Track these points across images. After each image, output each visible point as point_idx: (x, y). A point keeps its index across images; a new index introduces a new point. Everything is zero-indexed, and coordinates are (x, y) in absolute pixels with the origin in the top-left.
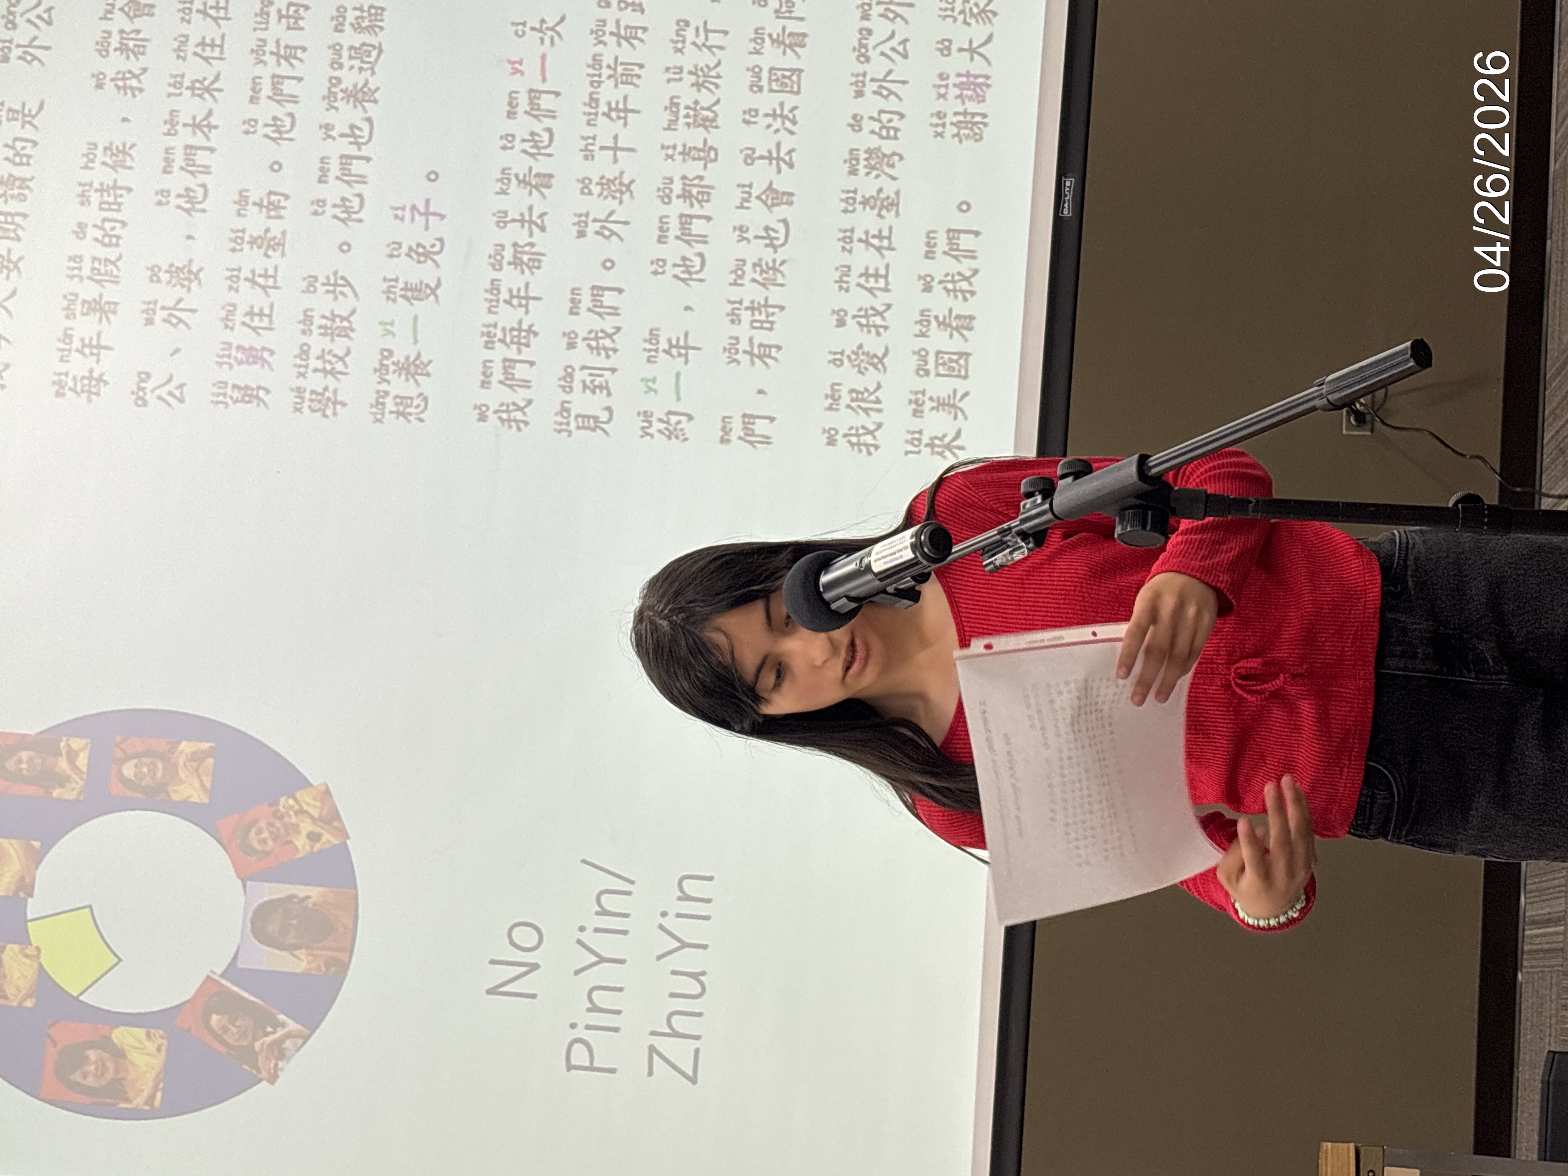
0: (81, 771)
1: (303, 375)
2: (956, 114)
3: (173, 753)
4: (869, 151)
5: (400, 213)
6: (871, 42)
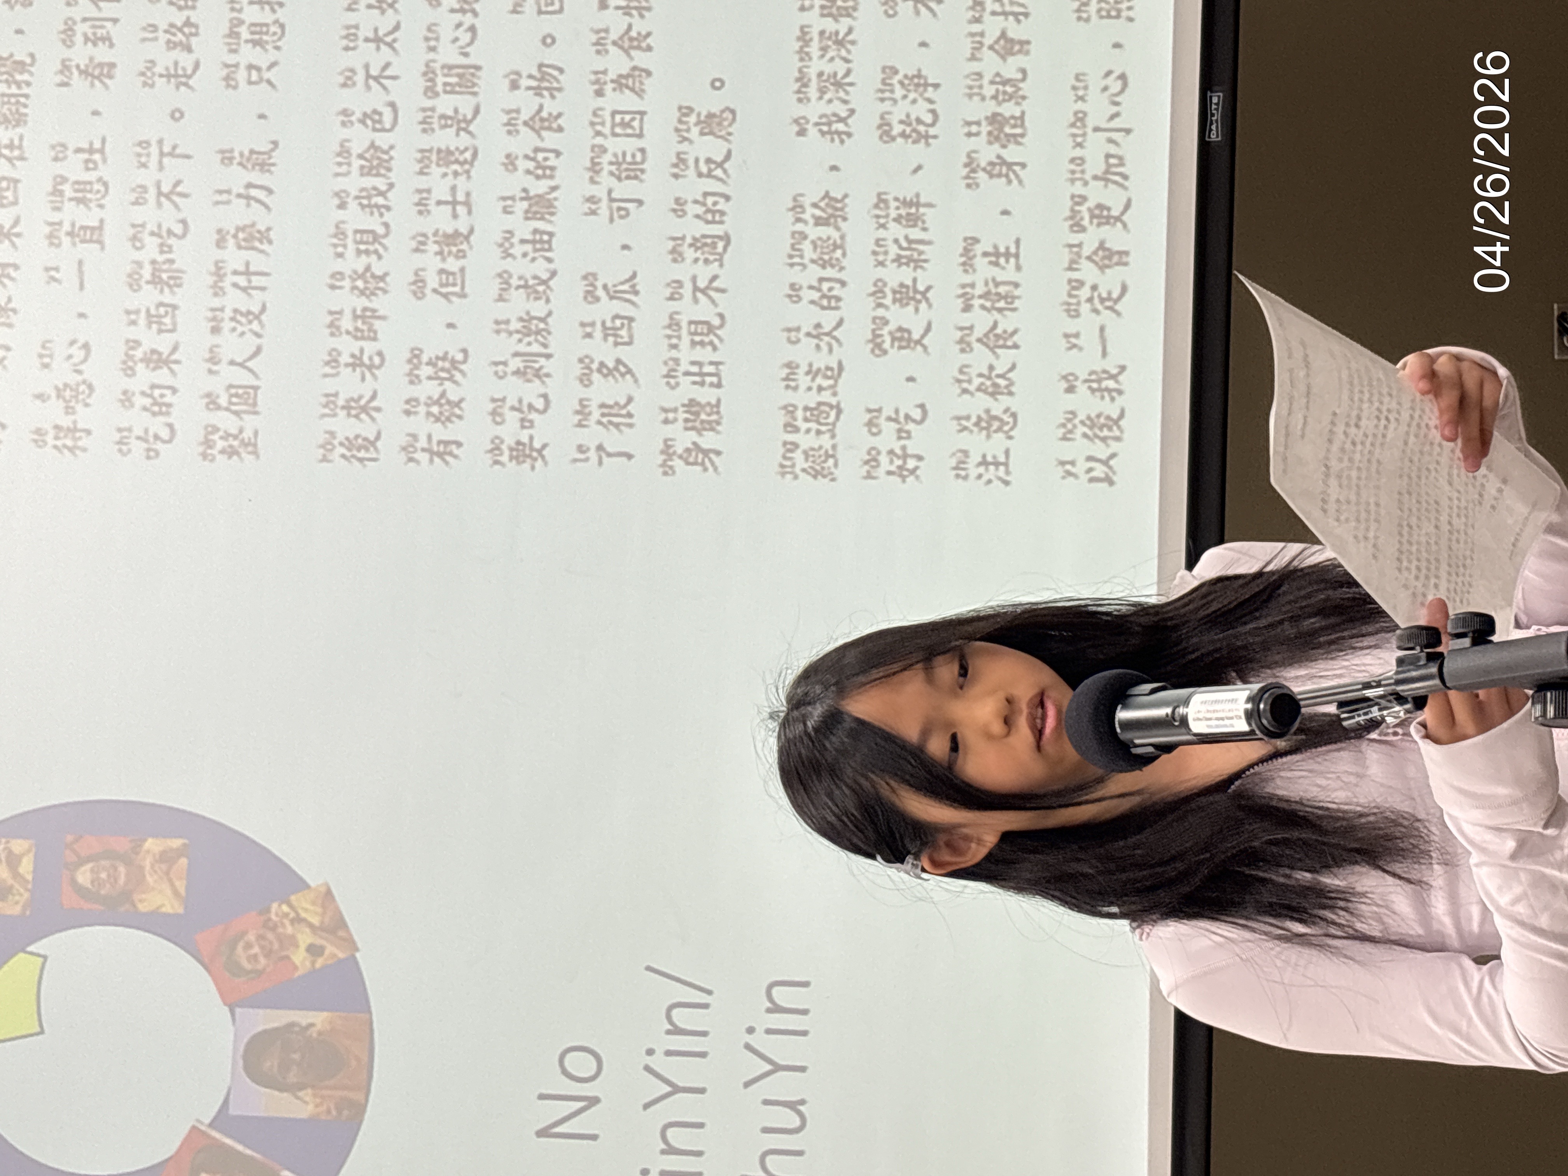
0: (25, 879)
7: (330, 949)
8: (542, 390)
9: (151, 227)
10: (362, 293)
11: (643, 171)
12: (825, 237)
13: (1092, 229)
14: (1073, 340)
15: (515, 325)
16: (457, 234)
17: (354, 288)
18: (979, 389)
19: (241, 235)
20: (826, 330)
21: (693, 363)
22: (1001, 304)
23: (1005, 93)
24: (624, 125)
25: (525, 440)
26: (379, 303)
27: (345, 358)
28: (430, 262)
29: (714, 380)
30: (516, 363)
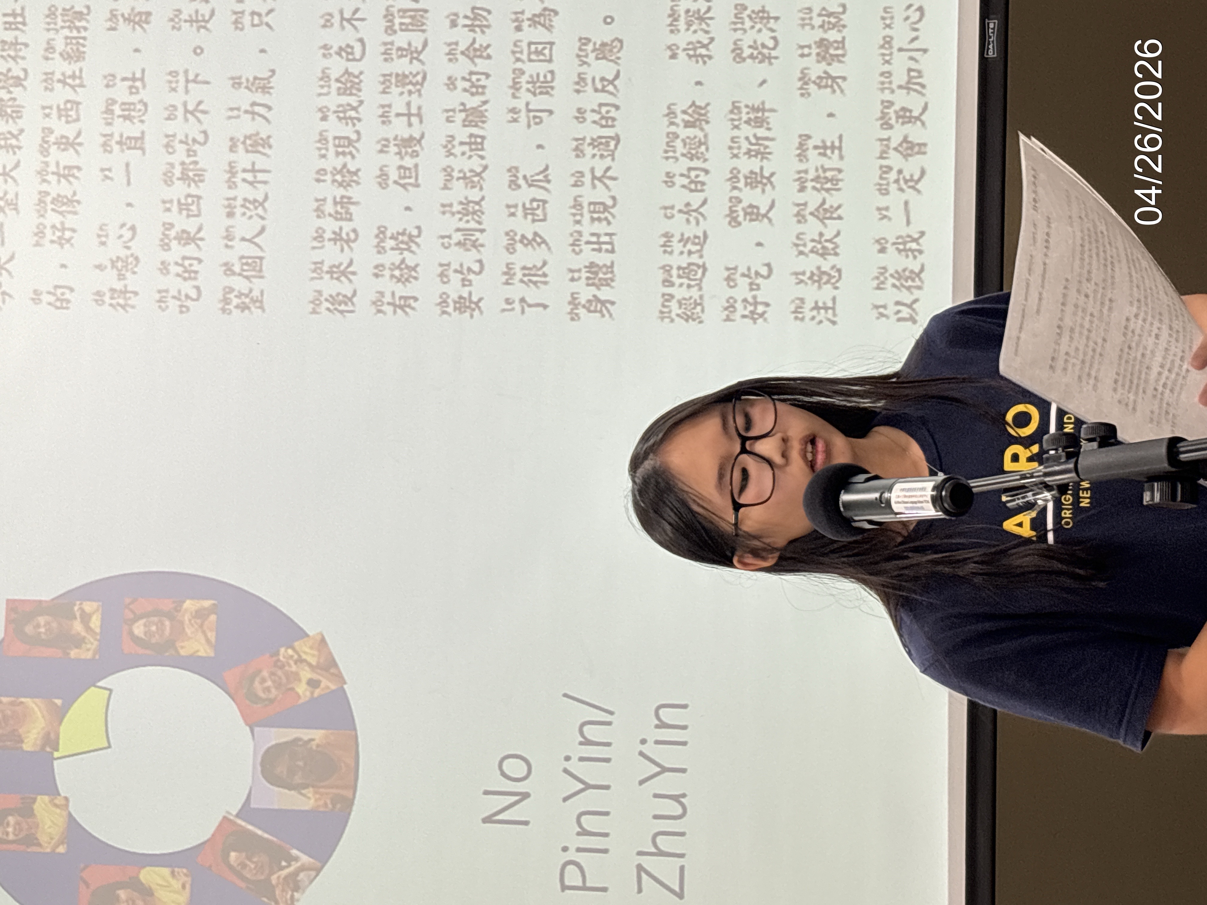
0: (94, 631)
3: (178, 612)
7: (324, 683)
8: (478, 257)
9: (180, 136)
10: (340, 185)
11: (552, 88)
12: (692, 136)
13: (897, 126)
14: (884, 213)
15: (457, 208)
16: (411, 138)
17: (334, 181)
18: (812, 251)
19: (248, 142)
20: (694, 207)
21: (593, 234)
22: (829, 185)
23: (829, 23)
24: (537, 52)
25: (466, 295)
26: (353, 192)
27: (328, 235)
28: (392, 160)
29: (609, 247)
30: (458, 237)
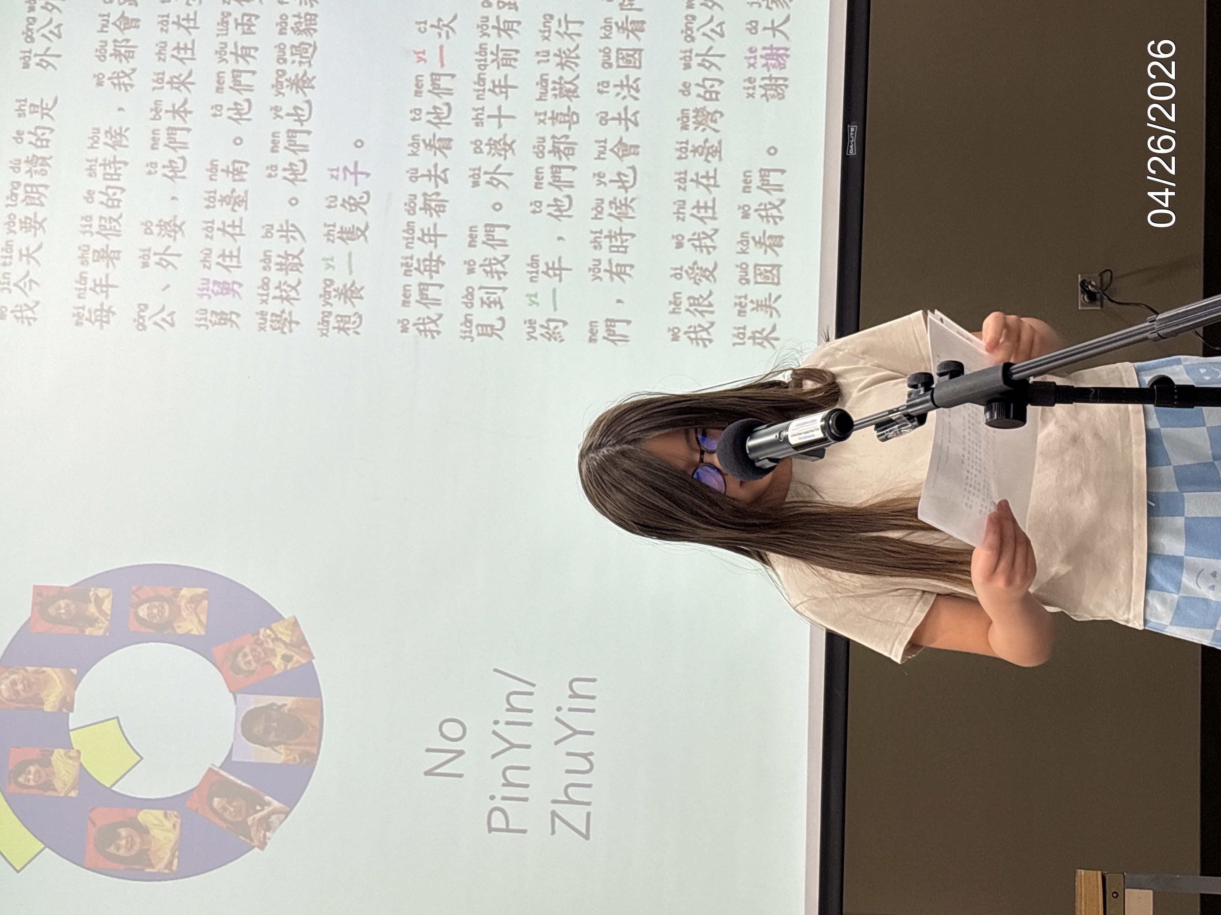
0: (106, 613)
1: (265, 302)
2: (763, 79)
3: (176, 597)
4: (696, 111)
5: (335, 173)
6: (695, 25)
